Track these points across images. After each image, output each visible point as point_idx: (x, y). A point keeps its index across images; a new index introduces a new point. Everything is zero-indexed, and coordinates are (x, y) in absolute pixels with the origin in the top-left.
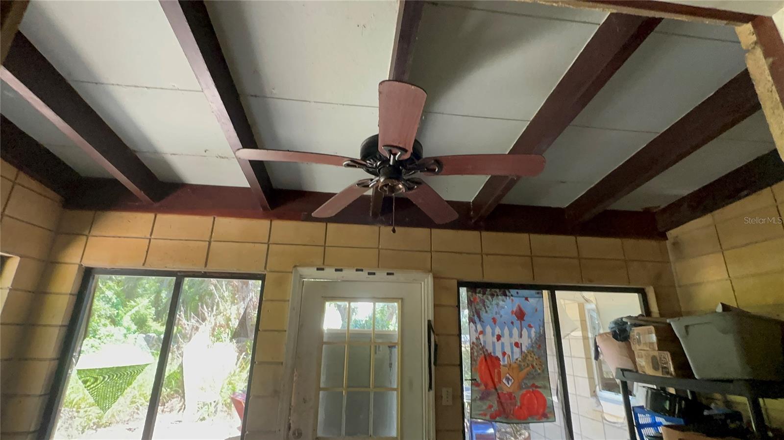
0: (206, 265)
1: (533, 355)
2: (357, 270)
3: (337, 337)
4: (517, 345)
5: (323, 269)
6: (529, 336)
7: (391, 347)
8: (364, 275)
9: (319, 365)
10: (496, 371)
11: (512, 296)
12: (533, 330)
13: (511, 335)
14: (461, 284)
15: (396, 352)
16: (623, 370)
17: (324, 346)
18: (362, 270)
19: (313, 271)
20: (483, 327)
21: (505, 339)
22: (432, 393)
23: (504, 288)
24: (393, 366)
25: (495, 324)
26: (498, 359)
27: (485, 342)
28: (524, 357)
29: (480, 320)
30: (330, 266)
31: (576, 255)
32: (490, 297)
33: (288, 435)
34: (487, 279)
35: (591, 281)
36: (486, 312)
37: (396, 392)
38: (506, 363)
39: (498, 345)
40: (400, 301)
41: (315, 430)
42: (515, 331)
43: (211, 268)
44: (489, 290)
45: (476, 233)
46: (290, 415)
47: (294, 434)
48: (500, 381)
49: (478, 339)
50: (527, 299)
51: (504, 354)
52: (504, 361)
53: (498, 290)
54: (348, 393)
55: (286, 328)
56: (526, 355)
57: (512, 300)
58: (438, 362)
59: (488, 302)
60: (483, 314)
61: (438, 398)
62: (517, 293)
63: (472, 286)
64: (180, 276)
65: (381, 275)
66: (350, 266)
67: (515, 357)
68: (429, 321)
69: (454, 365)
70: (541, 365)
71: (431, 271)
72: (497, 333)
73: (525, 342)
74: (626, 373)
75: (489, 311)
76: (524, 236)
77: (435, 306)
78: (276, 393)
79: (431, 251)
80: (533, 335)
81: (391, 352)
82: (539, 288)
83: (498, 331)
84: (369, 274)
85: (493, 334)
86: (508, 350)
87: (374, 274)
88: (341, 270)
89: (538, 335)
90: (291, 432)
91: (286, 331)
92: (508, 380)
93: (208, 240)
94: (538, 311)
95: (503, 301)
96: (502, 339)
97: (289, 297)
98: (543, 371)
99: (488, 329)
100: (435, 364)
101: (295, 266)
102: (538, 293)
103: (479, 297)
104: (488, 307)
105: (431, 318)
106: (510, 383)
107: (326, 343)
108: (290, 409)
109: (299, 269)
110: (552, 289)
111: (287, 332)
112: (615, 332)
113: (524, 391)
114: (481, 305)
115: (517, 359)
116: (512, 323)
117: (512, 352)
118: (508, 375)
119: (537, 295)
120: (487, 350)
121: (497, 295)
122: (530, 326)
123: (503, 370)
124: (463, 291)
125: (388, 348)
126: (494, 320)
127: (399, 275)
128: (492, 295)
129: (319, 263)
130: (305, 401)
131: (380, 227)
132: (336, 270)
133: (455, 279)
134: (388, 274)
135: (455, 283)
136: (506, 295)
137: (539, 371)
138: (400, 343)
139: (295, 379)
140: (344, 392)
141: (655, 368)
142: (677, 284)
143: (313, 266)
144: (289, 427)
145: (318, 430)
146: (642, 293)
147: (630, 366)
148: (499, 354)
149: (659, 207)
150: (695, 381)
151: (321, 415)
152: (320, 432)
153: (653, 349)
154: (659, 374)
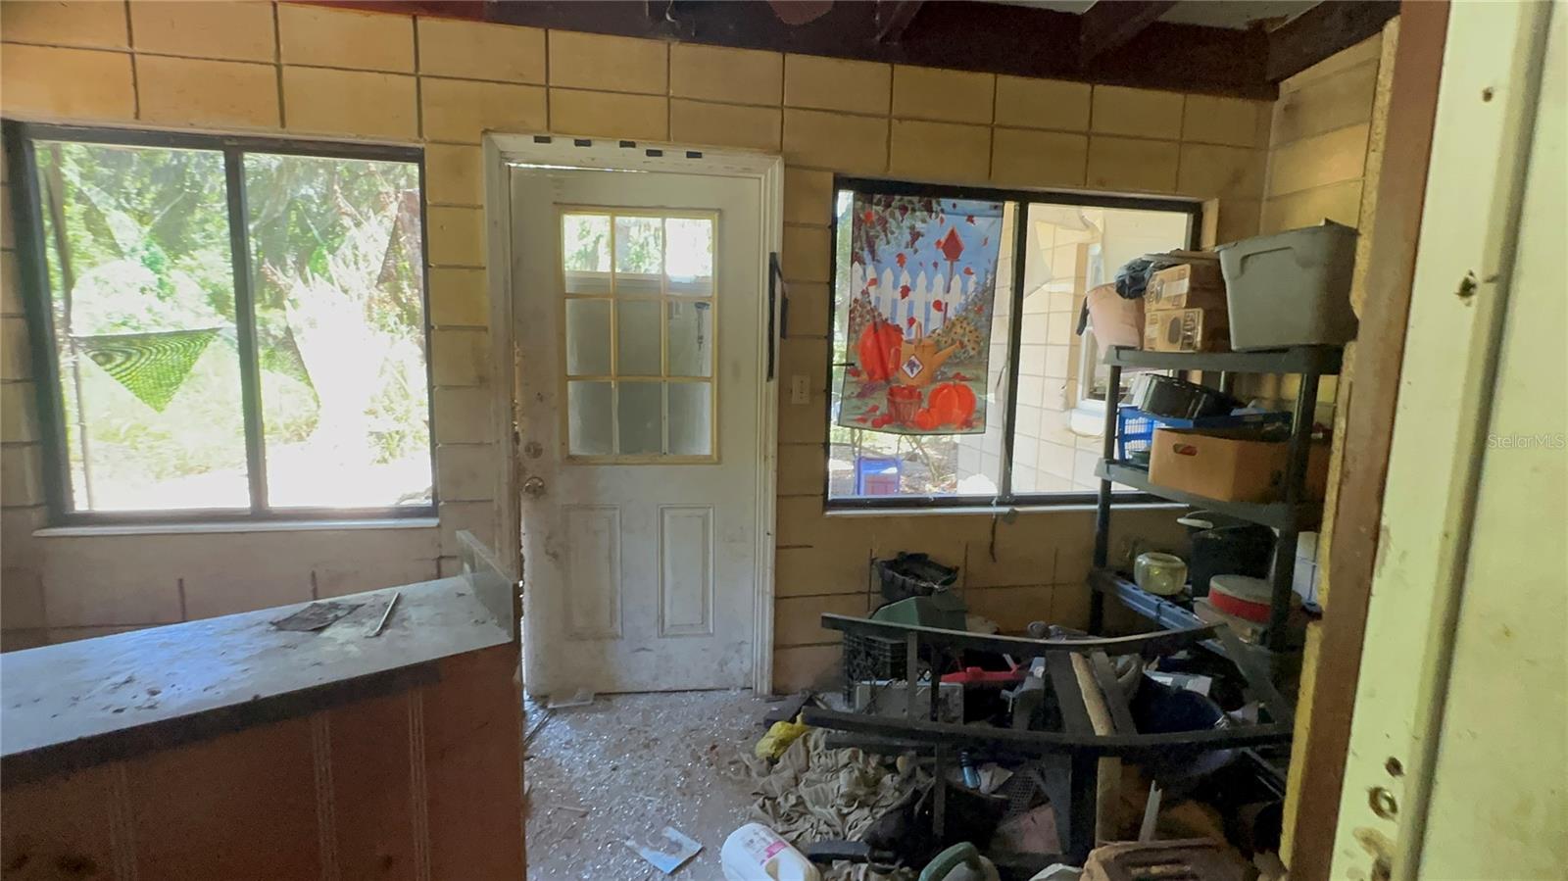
0: (283, 128)
1: (965, 325)
2: (623, 144)
3: (594, 289)
4: (938, 305)
5: (547, 140)
6: (964, 291)
7: (701, 305)
8: (639, 152)
9: (562, 335)
10: (893, 351)
11: (942, 211)
12: (973, 278)
13: (929, 288)
14: (842, 182)
15: (709, 315)
16: (1119, 348)
17: (569, 302)
18: (632, 145)
19: (526, 144)
20: (879, 271)
21: (919, 296)
22: (774, 384)
23: (929, 193)
24: (703, 342)
25: (901, 266)
26: (898, 330)
27: (878, 299)
28: (949, 326)
29: (873, 259)
30: (564, 133)
31: (1083, 125)
32: (897, 213)
33: (515, 451)
34: (893, 175)
35: (1101, 183)
36: (888, 243)
37: (708, 384)
38: (913, 337)
39: (903, 306)
40: (716, 217)
41: (565, 443)
42: (939, 280)
43: (295, 132)
44: (897, 197)
45: (883, 68)
46: (514, 418)
47: (528, 449)
48: (897, 367)
49: (865, 293)
50: (970, 219)
51: (911, 321)
52: (909, 334)
53: (915, 199)
54: (621, 386)
55: (484, 261)
56: (953, 325)
57: (942, 220)
58: (789, 332)
59: (892, 224)
60: (881, 246)
61: (783, 393)
62: (954, 206)
63: (866, 189)
64: (230, 148)
65: (674, 156)
66: (606, 136)
67: (931, 327)
68: (773, 255)
69: (819, 338)
70: (978, 343)
71: (780, 151)
72: (902, 283)
73: (955, 301)
74: (1122, 352)
75: (893, 242)
76: (985, 79)
77: (786, 224)
78: (482, 380)
79: (782, 107)
80: (971, 287)
81: (700, 316)
82: (998, 196)
83: (905, 279)
84: (650, 153)
85: (895, 287)
86: (920, 317)
87: (659, 153)
88: (587, 143)
89: (980, 289)
90: (521, 447)
91: (484, 268)
92: (912, 365)
93: (274, 61)
94: (988, 244)
95: (924, 221)
96: (911, 294)
97: (483, 200)
98: (980, 353)
99: (888, 276)
100: (783, 335)
101: (486, 132)
102: (996, 207)
103: (877, 212)
104: (892, 233)
105: (777, 248)
106: (916, 371)
107: (571, 296)
108: (513, 408)
109: (496, 137)
110: (1024, 199)
111: (487, 272)
112: (1124, 282)
113: (938, 385)
114: (878, 228)
115: (934, 331)
116: (936, 265)
117: (927, 320)
118: (913, 358)
119: (994, 212)
120: (880, 315)
121: (914, 210)
122: (968, 272)
123: (905, 348)
124: (845, 200)
125: (694, 309)
126: (901, 258)
127: (712, 159)
128: (904, 209)
129: (538, 124)
130: (541, 398)
131: (669, 45)
132: (578, 143)
133: (828, 170)
134: (690, 155)
135: (829, 178)
136: (930, 210)
137: (972, 353)
138: (716, 295)
139: (517, 359)
140: (613, 382)
141: (1172, 339)
142: (1266, 194)
143: (526, 132)
144: (516, 437)
145: (571, 444)
146: (1196, 211)
147: (1130, 339)
148: (901, 321)
149: (1284, 18)
150: (1229, 355)
151: (574, 422)
152: (575, 448)
153: (1178, 307)
154: (1176, 349)
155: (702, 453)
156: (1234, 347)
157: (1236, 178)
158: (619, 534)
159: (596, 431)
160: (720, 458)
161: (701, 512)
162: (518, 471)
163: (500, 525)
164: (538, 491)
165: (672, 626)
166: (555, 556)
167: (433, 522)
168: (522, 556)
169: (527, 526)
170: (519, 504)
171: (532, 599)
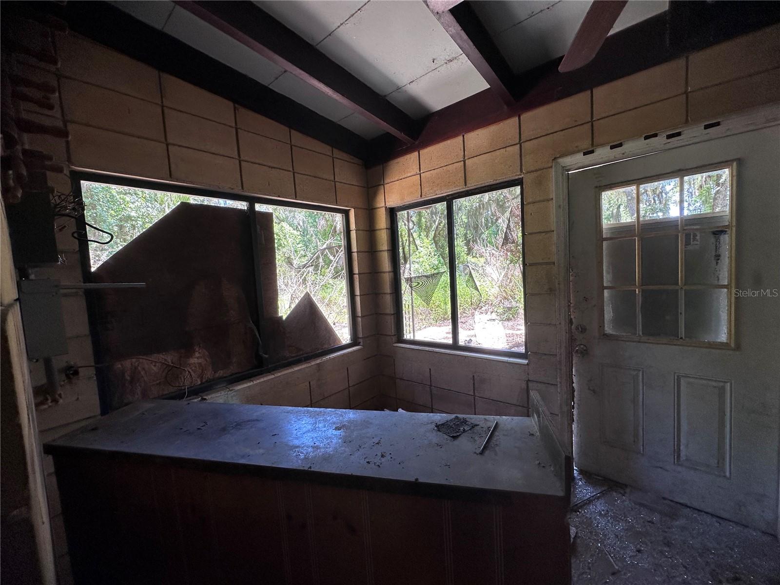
0: (466, 185)
2: (646, 138)
3: (623, 232)
5: (592, 152)
7: (719, 233)
8: (659, 141)
9: (601, 263)
15: (727, 240)
17: (605, 243)
18: (655, 135)
19: (579, 158)
24: (722, 258)
30: (602, 145)
33: (570, 329)
37: (726, 290)
40: (735, 164)
41: (602, 326)
43: (471, 185)
46: (569, 311)
47: (577, 328)
54: (643, 292)
55: (554, 227)
64: (449, 200)
65: (693, 132)
66: (633, 136)
78: (551, 290)
81: (715, 242)
84: (670, 137)
87: (679, 134)
88: (620, 145)
90: (574, 327)
91: (553, 231)
93: (462, 159)
97: (553, 195)
101: (555, 159)
107: (606, 239)
108: (569, 306)
109: (560, 160)
111: (555, 232)
125: (712, 236)
129: (586, 144)
130: (586, 299)
132: (612, 147)
134: (707, 127)
138: (734, 224)
139: (571, 278)
140: (637, 290)
143: (578, 151)
144: (571, 322)
145: (606, 326)
151: (608, 314)
152: (608, 329)
155: (719, 341)
158: (641, 388)
159: (624, 319)
160: (738, 347)
161: (722, 384)
162: (572, 340)
163: (561, 370)
164: (585, 353)
165: (687, 460)
166: (594, 391)
167: (525, 362)
168: (573, 387)
169: (576, 370)
170: (572, 358)
171: (579, 414)
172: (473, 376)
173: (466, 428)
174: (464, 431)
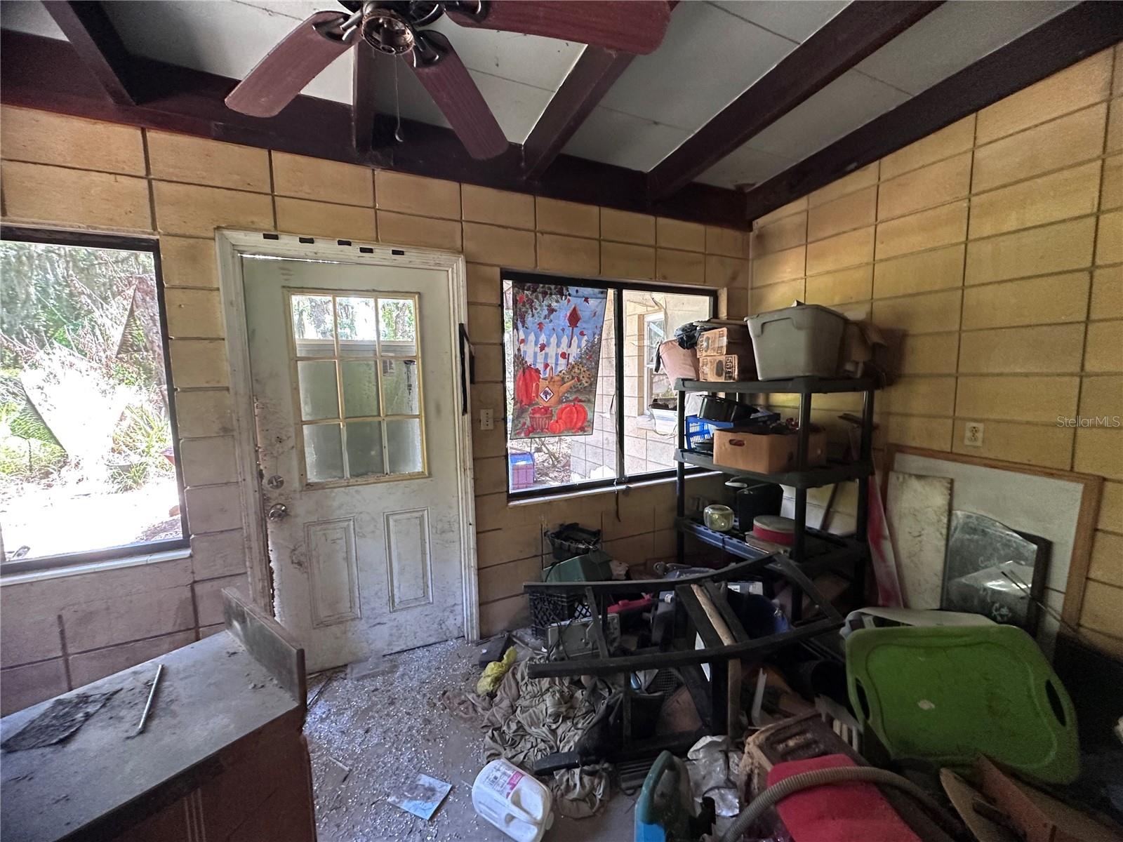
1: (580, 367)
2: (340, 243)
3: (319, 352)
4: (564, 355)
5: (276, 237)
6: (579, 346)
7: (409, 362)
8: (353, 252)
9: (296, 389)
10: (534, 385)
11: (570, 295)
12: (586, 338)
13: (558, 345)
14: (506, 275)
15: (416, 369)
16: (684, 380)
17: (299, 363)
18: (349, 244)
19: (256, 239)
20: (527, 335)
21: (551, 351)
22: (468, 417)
23: (561, 283)
24: (412, 388)
25: (541, 331)
26: (537, 371)
27: (525, 352)
28: (571, 368)
29: (523, 326)
30: (289, 233)
31: (652, 242)
32: (540, 296)
33: (260, 485)
34: (540, 270)
35: (665, 278)
36: (533, 316)
37: (418, 420)
38: (547, 375)
39: (540, 359)
40: (417, 297)
41: (303, 474)
42: (565, 340)
43: (17, 221)
44: (541, 285)
45: (528, 199)
46: (257, 459)
47: (270, 482)
48: (537, 396)
49: (519, 350)
50: (586, 300)
51: (546, 366)
52: (545, 374)
53: (553, 287)
54: (348, 426)
55: (224, 334)
56: (573, 367)
57: (569, 301)
58: (476, 379)
59: (536, 304)
60: (529, 319)
61: (475, 422)
62: (577, 291)
63: (521, 279)
65: (382, 253)
66: (327, 236)
67: (559, 369)
68: (461, 325)
69: (497, 382)
70: (589, 378)
71: (461, 251)
72: (541, 342)
73: (574, 352)
74: (686, 383)
75: (536, 315)
76: (594, 210)
77: (469, 304)
78: (226, 431)
79: (461, 221)
80: (584, 344)
81: (408, 370)
82: (603, 285)
83: (543, 339)
84: (363, 250)
85: (536, 345)
86: (551, 362)
87: (371, 251)
88: (311, 241)
89: (590, 345)
90: (265, 481)
91: (223, 339)
92: (546, 393)
94: (598, 316)
95: (557, 301)
96: (546, 348)
97: (218, 284)
98: (591, 385)
99: (532, 337)
100: (472, 381)
101: (218, 228)
102: (602, 293)
103: (527, 296)
104: (536, 309)
105: (464, 320)
106: (548, 397)
107: (302, 359)
108: (257, 451)
109: (226, 232)
110: (620, 287)
111: (226, 342)
112: (682, 338)
113: (564, 405)
114: (528, 306)
115: (560, 372)
116: (563, 330)
117: (556, 364)
118: (547, 389)
119: (600, 295)
120: (526, 362)
121: (551, 294)
122: (582, 334)
123: (543, 384)
124: (508, 284)
125: (404, 365)
126: (540, 324)
127: (412, 256)
128: (545, 294)
129: (267, 224)
130: (280, 440)
131: (373, 170)
132: (302, 240)
133: (498, 266)
134: (394, 252)
135: (497, 271)
136: (562, 294)
137: (586, 385)
138: (420, 355)
139: (256, 411)
140: (341, 424)
141: (719, 374)
142: (750, 286)
143: (256, 230)
144: (261, 475)
145: (308, 473)
146: (714, 295)
147: (691, 375)
148: (540, 367)
149: (754, 185)
150: (757, 383)
151: (311, 457)
152: (312, 477)
153: (721, 354)
154: (722, 380)
155: (417, 471)
156: (760, 378)
157: (734, 278)
158: (353, 539)
159: (329, 461)
160: (430, 473)
161: (421, 513)
162: (264, 500)
163: (250, 548)
164: (283, 516)
165: (401, 602)
166: (300, 564)
167: (186, 553)
168: (271, 568)
169: (273, 543)
170: (266, 526)
171: (281, 602)
172: (60, 617)
173: (91, 709)
174: (88, 716)
